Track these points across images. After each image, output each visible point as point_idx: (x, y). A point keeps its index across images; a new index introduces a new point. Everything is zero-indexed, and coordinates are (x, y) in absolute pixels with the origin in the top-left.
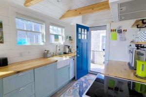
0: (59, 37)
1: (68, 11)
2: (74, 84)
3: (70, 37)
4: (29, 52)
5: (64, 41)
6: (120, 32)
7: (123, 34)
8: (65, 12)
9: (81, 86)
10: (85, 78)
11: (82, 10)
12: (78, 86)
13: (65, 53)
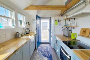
0: (22, 22)
1: (31, 6)
2: (37, 52)
3: (29, 23)
4: (5, 35)
5: (25, 25)
6: (59, 21)
7: (60, 22)
8: (29, 6)
9: (41, 51)
10: (40, 47)
11: (41, 7)
12: (40, 52)
13: (27, 33)
